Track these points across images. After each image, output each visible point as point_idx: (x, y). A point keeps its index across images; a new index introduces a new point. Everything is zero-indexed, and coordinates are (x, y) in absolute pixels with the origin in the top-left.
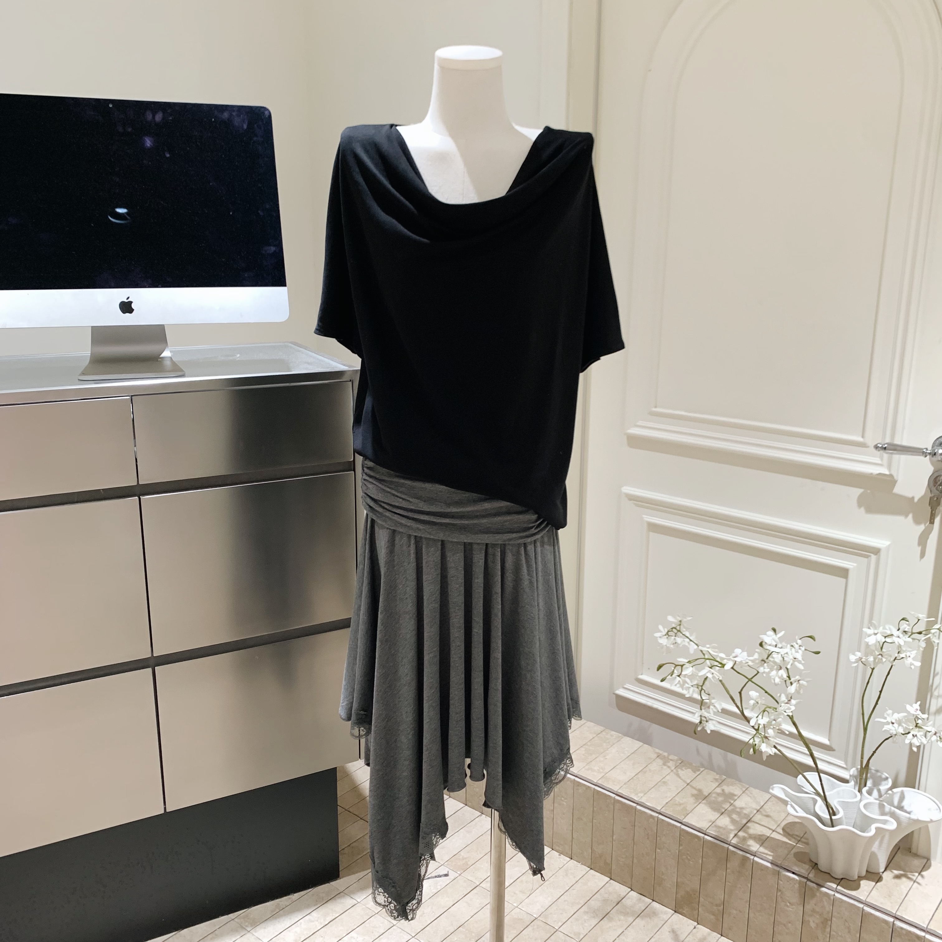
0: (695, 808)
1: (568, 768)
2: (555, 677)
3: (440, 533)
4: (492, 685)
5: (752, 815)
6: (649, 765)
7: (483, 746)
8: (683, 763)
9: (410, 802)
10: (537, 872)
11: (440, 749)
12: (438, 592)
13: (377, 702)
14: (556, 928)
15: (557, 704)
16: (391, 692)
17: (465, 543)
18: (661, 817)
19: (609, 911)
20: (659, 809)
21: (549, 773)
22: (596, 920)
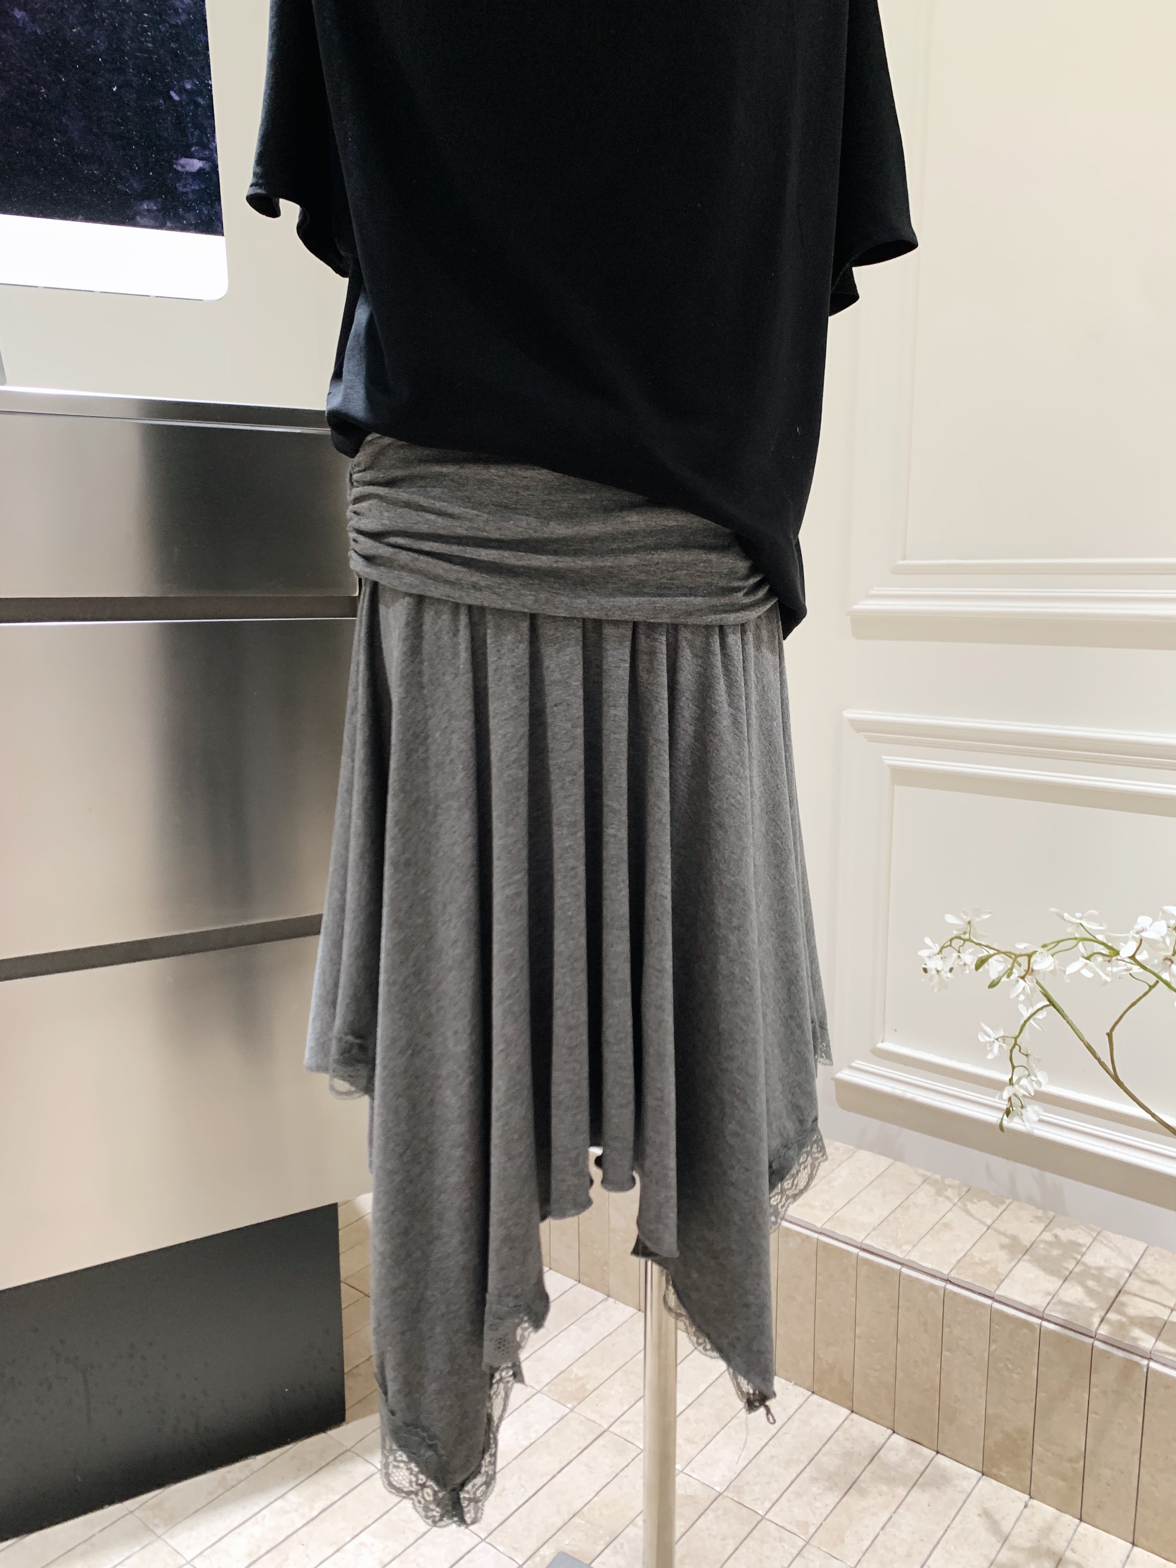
0: (1013, 1268)
1: (817, 1163)
2: (787, 954)
3: (525, 595)
4: (650, 960)
5: (1124, 1281)
6: (912, 1196)
7: (632, 1107)
8: (970, 1192)
9: (466, 1245)
10: (757, 1404)
11: (530, 1116)
12: (524, 742)
13: (389, 1008)
14: (760, 1512)
15: (791, 1017)
16: (419, 987)
17: (584, 620)
18: (950, 1287)
19: (857, 1475)
20: (946, 1272)
21: (777, 1174)
22: (836, 1494)
